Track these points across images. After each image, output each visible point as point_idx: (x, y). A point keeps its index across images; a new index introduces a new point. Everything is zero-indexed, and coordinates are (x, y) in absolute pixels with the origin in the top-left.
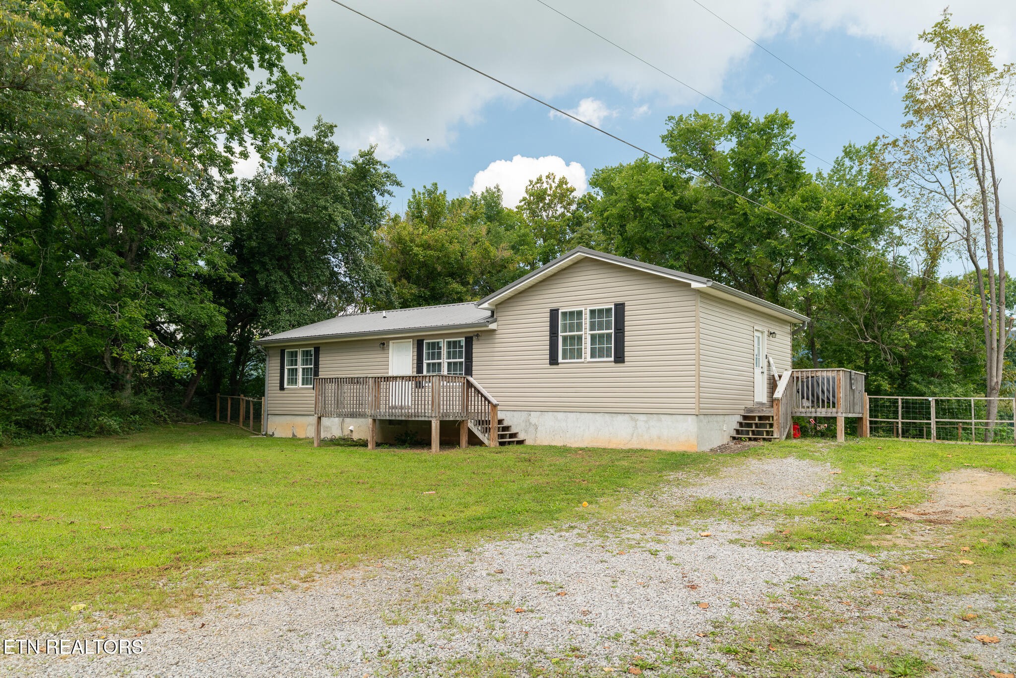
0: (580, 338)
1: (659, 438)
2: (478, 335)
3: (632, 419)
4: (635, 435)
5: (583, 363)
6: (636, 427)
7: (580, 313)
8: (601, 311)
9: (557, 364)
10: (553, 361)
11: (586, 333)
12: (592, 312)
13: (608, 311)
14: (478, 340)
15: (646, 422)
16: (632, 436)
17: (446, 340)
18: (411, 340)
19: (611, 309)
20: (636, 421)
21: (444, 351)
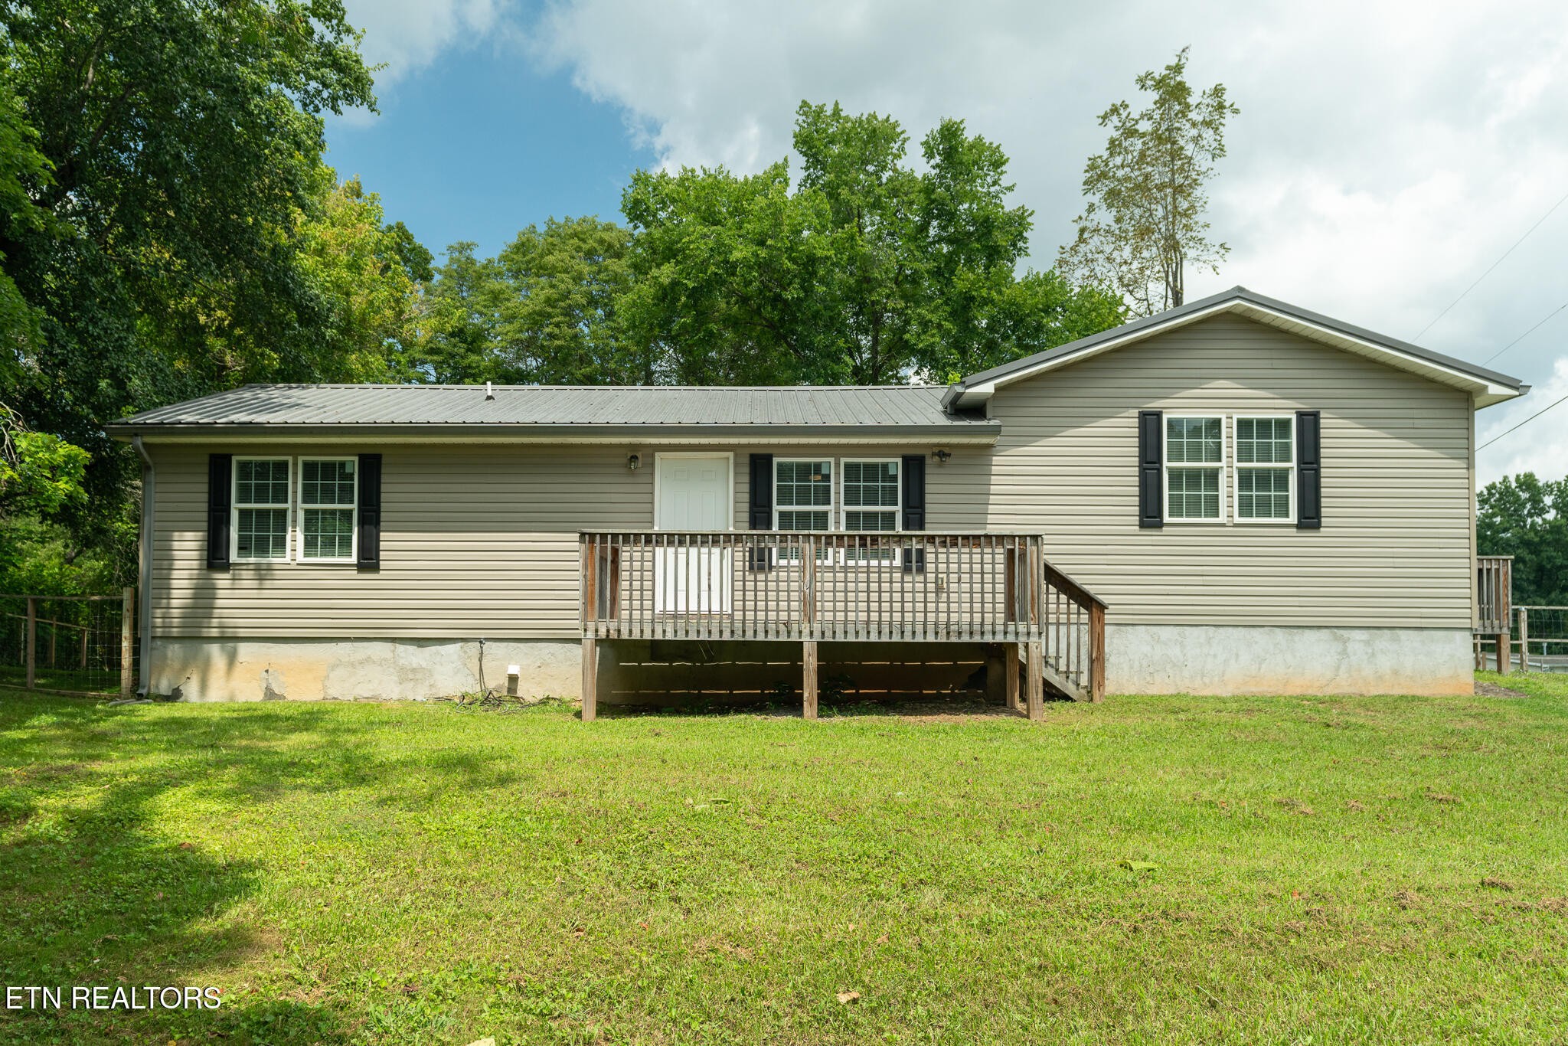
0: (1213, 477)
1: (1396, 673)
2: (942, 453)
3: (1337, 639)
4: (1343, 668)
5: (1223, 525)
6: (1344, 653)
7: (1216, 424)
8: (1264, 425)
9: (1160, 525)
10: (1150, 517)
11: (1229, 468)
12: (1244, 426)
13: (1283, 425)
14: (941, 465)
15: (1367, 643)
16: (1338, 668)
17: (843, 461)
18: (731, 455)
19: (1288, 422)
20: (1345, 642)
21: (837, 486)
